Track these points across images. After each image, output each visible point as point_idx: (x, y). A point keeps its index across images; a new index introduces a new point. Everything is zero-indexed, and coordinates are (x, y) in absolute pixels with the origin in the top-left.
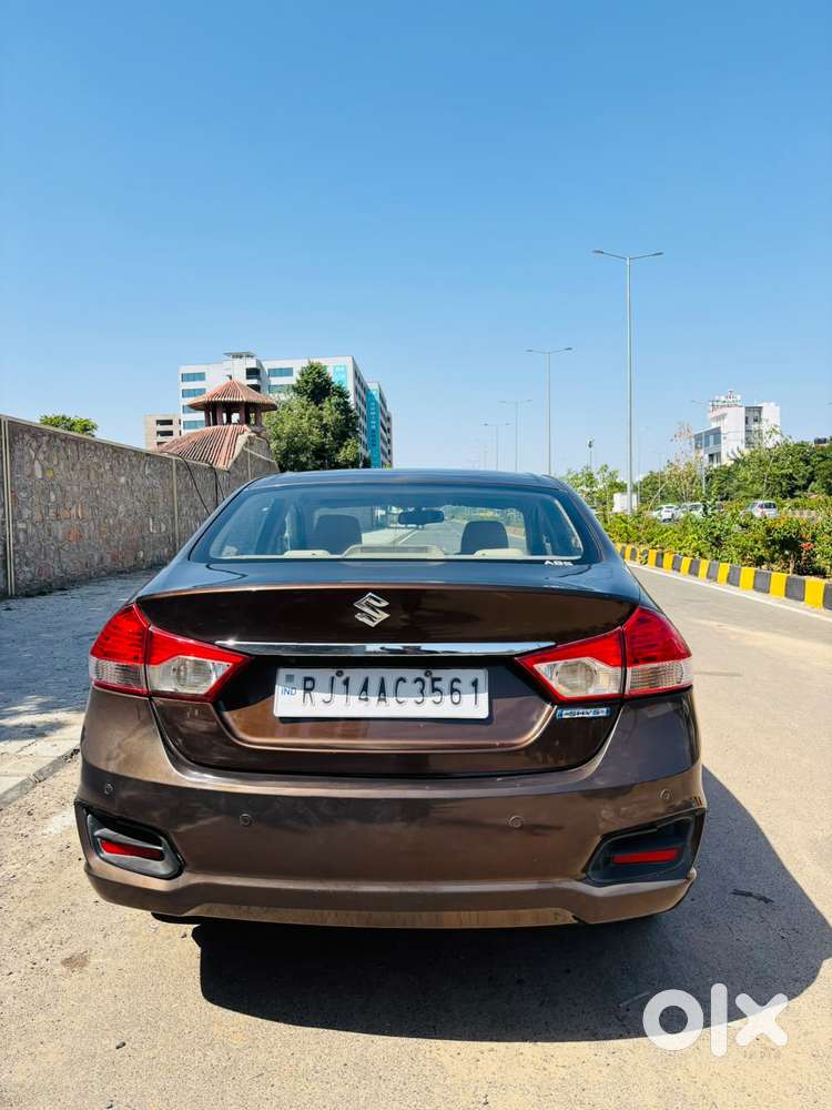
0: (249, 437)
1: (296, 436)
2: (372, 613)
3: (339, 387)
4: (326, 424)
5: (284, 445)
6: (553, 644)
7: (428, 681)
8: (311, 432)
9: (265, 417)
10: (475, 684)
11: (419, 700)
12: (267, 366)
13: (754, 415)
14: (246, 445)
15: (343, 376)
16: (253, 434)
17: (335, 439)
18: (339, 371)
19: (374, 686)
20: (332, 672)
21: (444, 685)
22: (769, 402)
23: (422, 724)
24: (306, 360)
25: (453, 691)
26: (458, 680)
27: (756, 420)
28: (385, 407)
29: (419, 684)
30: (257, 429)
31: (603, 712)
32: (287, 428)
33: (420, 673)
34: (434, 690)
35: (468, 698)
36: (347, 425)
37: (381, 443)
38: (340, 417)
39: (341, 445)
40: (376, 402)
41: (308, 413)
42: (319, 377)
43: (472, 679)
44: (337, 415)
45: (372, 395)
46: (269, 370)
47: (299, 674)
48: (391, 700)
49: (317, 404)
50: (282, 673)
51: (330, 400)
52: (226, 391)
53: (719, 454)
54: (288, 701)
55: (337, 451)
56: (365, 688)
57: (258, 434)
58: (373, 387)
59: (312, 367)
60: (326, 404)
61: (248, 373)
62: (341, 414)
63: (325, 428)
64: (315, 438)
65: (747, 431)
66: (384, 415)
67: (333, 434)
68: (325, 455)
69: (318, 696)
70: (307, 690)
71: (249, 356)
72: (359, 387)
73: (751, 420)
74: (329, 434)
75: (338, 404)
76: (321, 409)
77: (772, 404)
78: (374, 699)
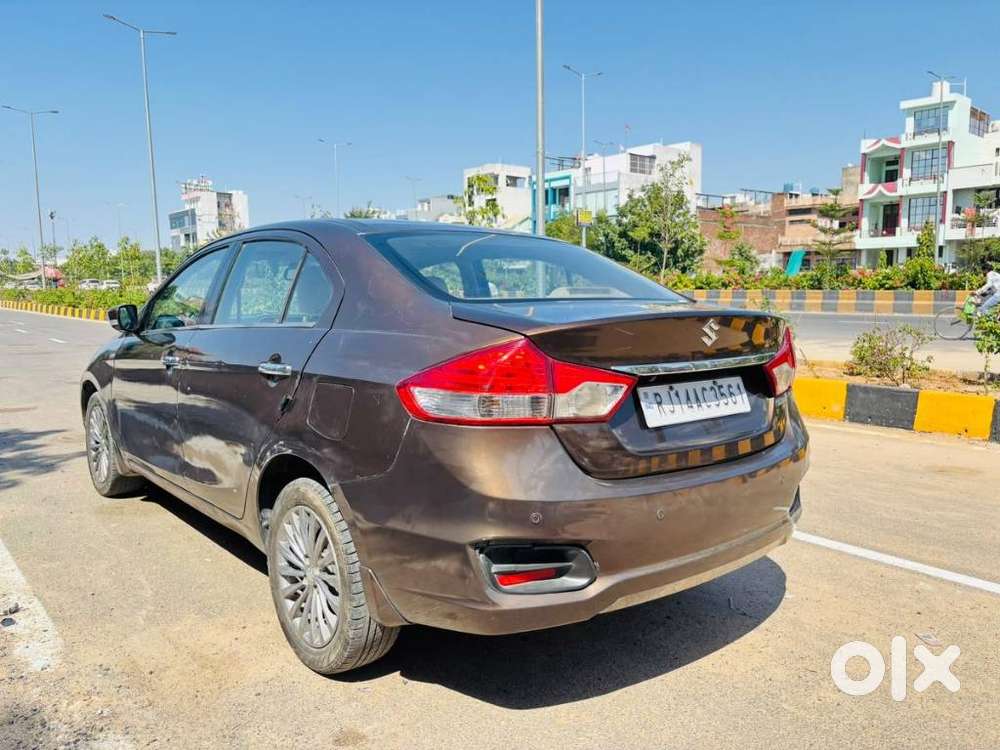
2: (712, 335)
7: (717, 388)
10: (738, 388)
11: (716, 403)
13: (224, 200)
19: (692, 396)
20: (666, 388)
22: (237, 189)
25: (731, 393)
26: (730, 385)
27: (227, 205)
29: (713, 391)
34: (722, 394)
35: (739, 398)
43: (735, 385)
48: (703, 405)
50: (641, 391)
53: (195, 235)
54: (652, 413)
56: (688, 398)
65: (220, 215)
69: (666, 408)
70: (659, 404)
73: (223, 205)
77: (240, 192)
78: (695, 405)
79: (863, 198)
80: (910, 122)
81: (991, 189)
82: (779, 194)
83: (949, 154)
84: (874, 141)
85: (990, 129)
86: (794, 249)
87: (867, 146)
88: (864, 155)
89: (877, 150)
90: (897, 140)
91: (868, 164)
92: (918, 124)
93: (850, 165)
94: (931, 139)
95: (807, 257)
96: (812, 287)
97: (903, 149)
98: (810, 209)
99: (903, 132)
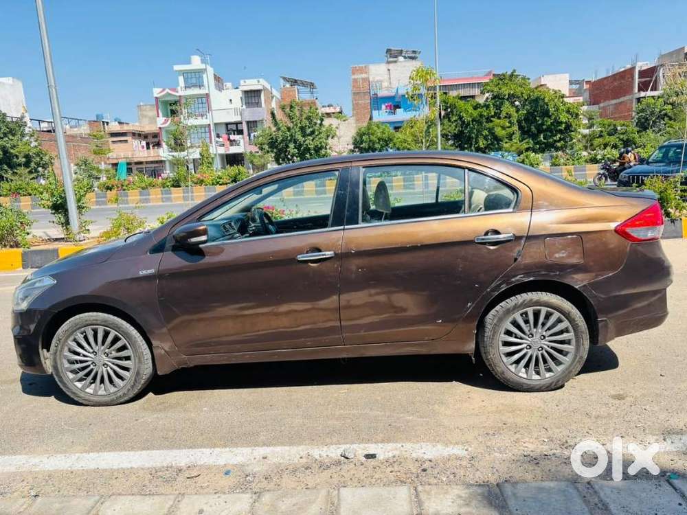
79: (161, 126)
80: (181, 79)
81: (234, 124)
82: (95, 121)
83: (208, 101)
84: (161, 89)
85: (225, 88)
86: (120, 161)
87: (157, 92)
88: (156, 98)
89: (164, 96)
90: (175, 90)
91: (160, 104)
92: (186, 80)
93: (142, 104)
94: (196, 91)
95: (130, 166)
96: (174, 186)
97: (180, 96)
98: (125, 133)
99: (179, 85)
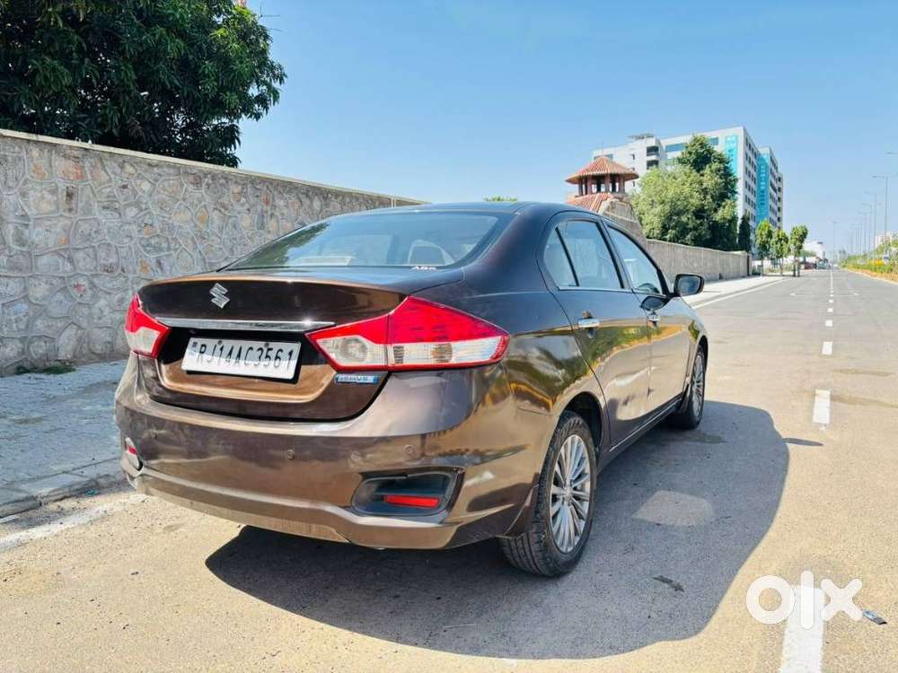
0: (611, 203)
1: (679, 200)
2: (220, 298)
3: (720, 155)
4: (706, 188)
5: (667, 208)
6: (332, 323)
7: (265, 350)
8: (692, 196)
9: (628, 185)
10: (290, 354)
11: (257, 363)
12: (665, 143)
14: (608, 209)
15: (734, 145)
16: (614, 200)
17: (714, 201)
18: (728, 142)
19: (235, 353)
20: (215, 341)
21: (272, 354)
23: (257, 380)
24: (691, 136)
25: (277, 358)
26: (281, 350)
28: (776, 168)
29: (260, 352)
30: (620, 195)
31: (370, 379)
32: (670, 194)
33: (261, 344)
34: (267, 356)
35: (284, 363)
36: (726, 187)
37: (771, 202)
38: (719, 181)
39: (719, 206)
40: (766, 164)
41: (690, 180)
42: (702, 148)
43: (289, 350)
44: (717, 179)
45: (763, 159)
46: (667, 147)
47: (200, 341)
48: (242, 362)
49: (698, 171)
50: (192, 340)
51: (710, 167)
52: (595, 167)
54: (192, 360)
55: (716, 211)
56: (230, 354)
57: (621, 200)
58: (764, 152)
59: (695, 139)
60: (707, 171)
61: (648, 152)
62: (721, 178)
63: (705, 191)
64: (695, 201)
66: (774, 176)
67: (712, 197)
68: (705, 215)
69: (206, 357)
70: (202, 353)
71: (650, 136)
72: (750, 154)
74: (708, 197)
75: (719, 170)
76: (702, 175)
78: (233, 361)
